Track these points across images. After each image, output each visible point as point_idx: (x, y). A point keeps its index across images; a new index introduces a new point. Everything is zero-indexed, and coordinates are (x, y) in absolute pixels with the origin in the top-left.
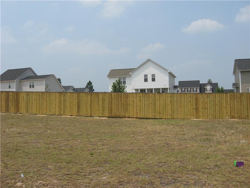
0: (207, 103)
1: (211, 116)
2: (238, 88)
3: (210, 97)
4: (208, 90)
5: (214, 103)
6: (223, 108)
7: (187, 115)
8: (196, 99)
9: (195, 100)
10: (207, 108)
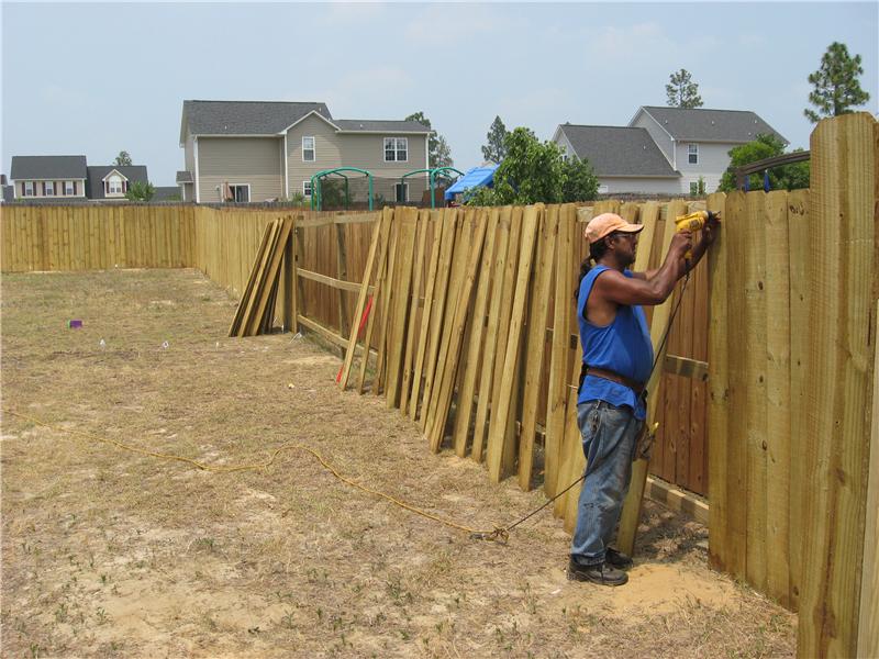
0: (68, 231)
1: (77, 262)
2: (191, 186)
3: (76, 216)
4: (113, 190)
5: (86, 231)
6: (108, 243)
7: (17, 261)
8: (40, 221)
9: (38, 222)
10: (69, 244)
